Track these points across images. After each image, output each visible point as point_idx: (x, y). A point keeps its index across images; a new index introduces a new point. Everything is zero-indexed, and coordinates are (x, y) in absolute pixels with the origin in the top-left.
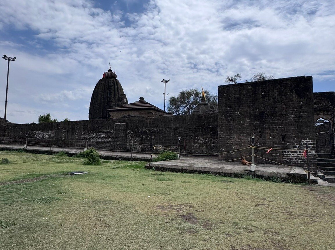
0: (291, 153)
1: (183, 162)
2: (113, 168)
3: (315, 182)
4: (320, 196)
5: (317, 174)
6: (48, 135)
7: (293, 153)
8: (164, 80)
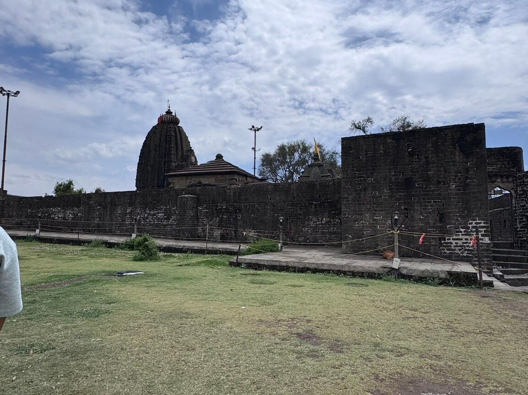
0: (452, 241)
1: (287, 255)
2: (180, 266)
3: (490, 284)
4: (497, 304)
5: (492, 272)
6: (74, 214)
7: (456, 241)
8: (253, 127)
